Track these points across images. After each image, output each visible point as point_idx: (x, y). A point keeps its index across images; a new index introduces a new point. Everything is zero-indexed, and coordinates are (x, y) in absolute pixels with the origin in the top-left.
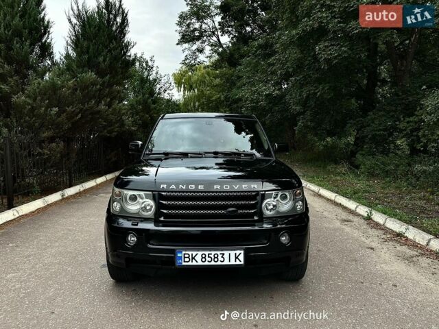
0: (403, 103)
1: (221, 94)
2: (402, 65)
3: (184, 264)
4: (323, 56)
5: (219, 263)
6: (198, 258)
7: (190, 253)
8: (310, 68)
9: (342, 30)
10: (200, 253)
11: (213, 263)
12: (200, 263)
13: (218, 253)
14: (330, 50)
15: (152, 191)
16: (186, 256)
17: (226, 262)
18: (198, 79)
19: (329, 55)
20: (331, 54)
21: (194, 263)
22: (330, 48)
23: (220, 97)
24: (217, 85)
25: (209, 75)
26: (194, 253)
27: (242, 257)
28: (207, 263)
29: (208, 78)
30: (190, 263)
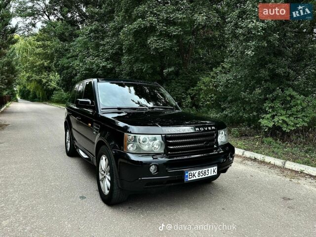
0: (189, 79)
1: (44, 60)
2: (186, 56)
3: (189, 179)
4: (154, 46)
5: (206, 176)
6: (196, 175)
7: (192, 172)
8: (138, 52)
9: (165, 30)
10: (198, 171)
11: (204, 176)
12: (197, 178)
13: (206, 170)
14: (158, 42)
15: (161, 134)
16: (190, 174)
17: (210, 175)
18: (21, 47)
19: (157, 46)
20: (159, 45)
21: (195, 178)
22: (158, 41)
23: (43, 64)
24: (39, 54)
25: (30, 45)
26: (195, 172)
27: (216, 171)
28: (201, 177)
29: (30, 47)
30: (192, 179)
